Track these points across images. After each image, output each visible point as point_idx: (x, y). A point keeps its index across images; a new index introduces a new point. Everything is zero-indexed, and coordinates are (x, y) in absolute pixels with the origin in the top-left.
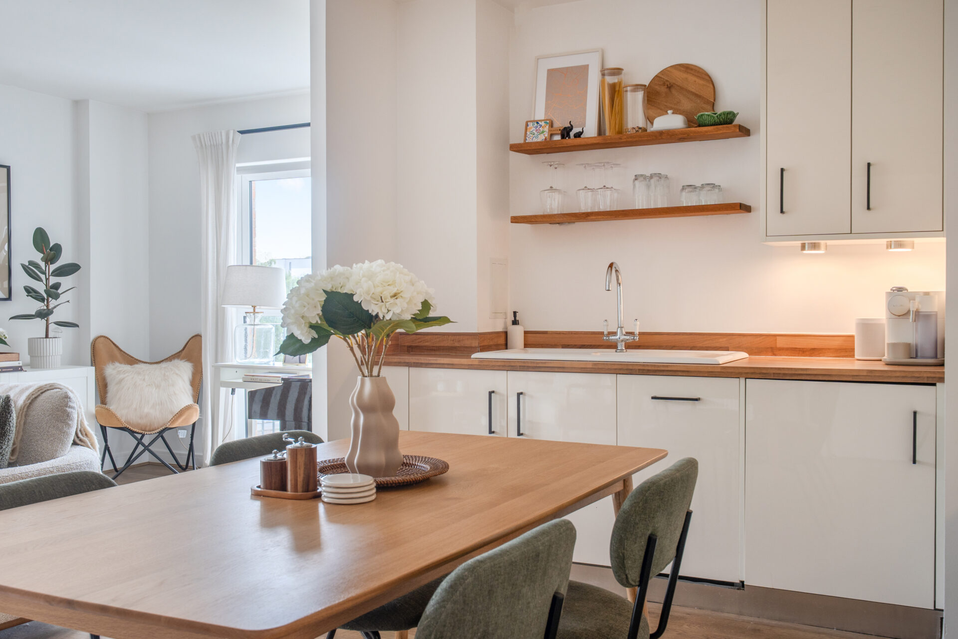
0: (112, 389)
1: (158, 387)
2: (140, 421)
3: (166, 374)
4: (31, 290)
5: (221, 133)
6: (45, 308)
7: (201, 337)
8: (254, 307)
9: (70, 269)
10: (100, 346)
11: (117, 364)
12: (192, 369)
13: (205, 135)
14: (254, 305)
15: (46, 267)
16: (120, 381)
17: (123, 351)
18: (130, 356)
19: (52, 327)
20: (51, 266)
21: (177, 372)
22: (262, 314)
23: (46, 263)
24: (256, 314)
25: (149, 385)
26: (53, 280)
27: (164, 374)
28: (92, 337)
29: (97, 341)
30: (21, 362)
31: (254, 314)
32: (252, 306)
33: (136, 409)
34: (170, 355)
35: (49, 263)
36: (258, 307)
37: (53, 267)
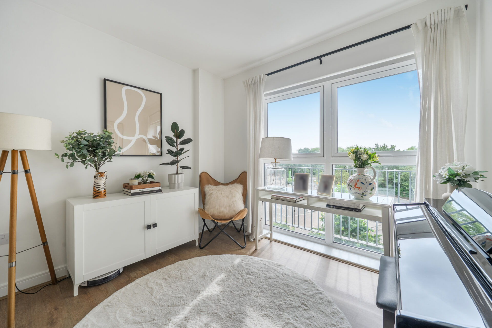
0: (207, 197)
1: (228, 197)
2: (219, 215)
3: (232, 191)
4: (170, 151)
5: (257, 76)
6: (176, 160)
7: (247, 173)
8: (275, 159)
9: (188, 141)
10: (203, 176)
11: (210, 185)
12: (243, 188)
13: (249, 80)
14: (275, 158)
15: (176, 140)
16: (211, 194)
17: (213, 179)
18: (216, 181)
19: (179, 169)
20: (179, 140)
21: (236, 190)
22: (279, 163)
23: (177, 138)
24: (276, 163)
25: (224, 196)
26: (180, 147)
27: (231, 191)
28: (200, 173)
29: (202, 174)
30: (161, 187)
31: (275, 163)
32: (274, 159)
33: (217, 209)
34: (233, 180)
35: (178, 138)
36: (277, 159)
37: (180, 140)
